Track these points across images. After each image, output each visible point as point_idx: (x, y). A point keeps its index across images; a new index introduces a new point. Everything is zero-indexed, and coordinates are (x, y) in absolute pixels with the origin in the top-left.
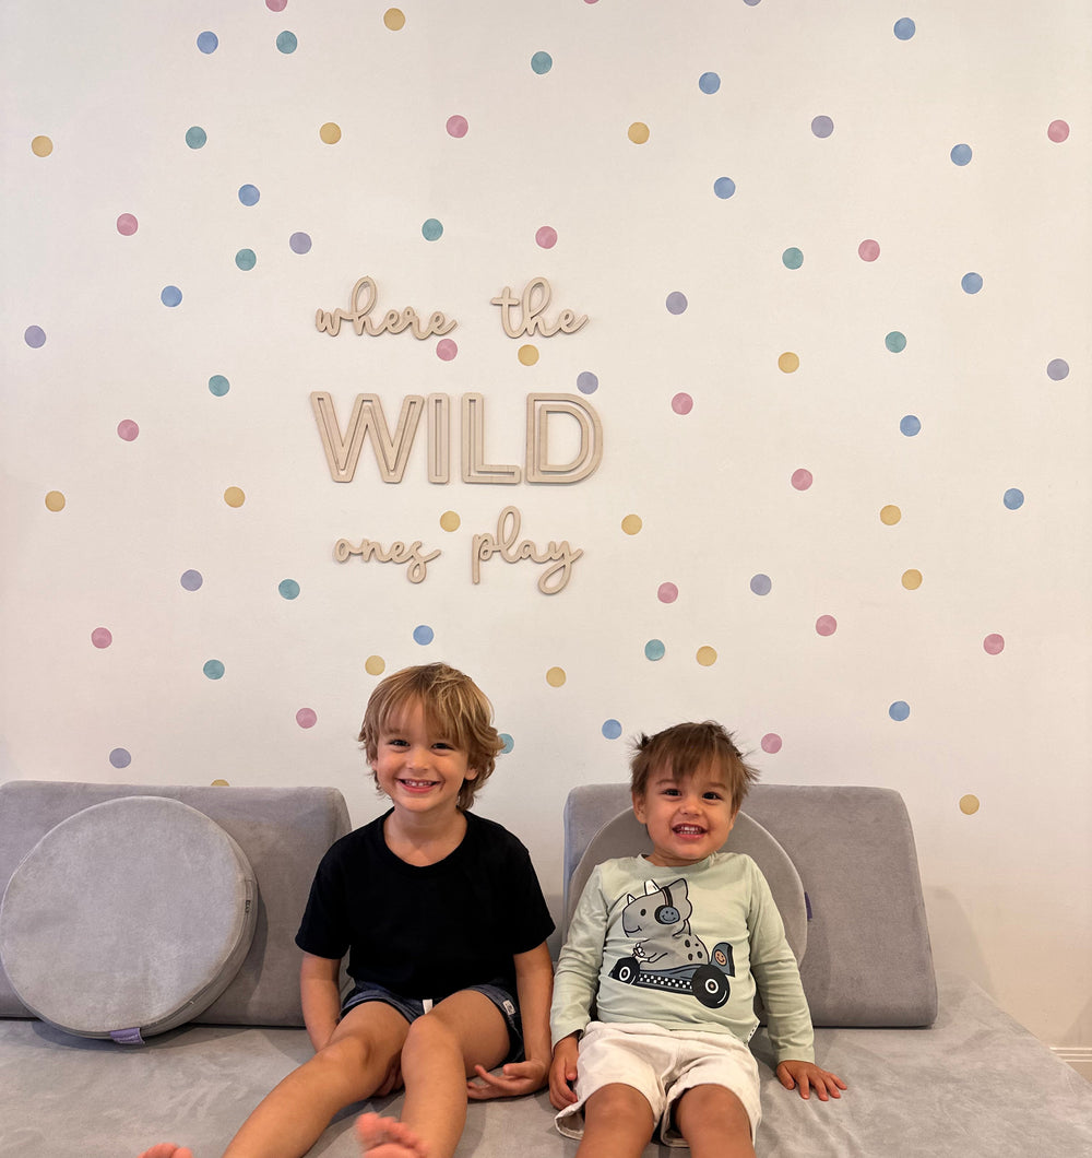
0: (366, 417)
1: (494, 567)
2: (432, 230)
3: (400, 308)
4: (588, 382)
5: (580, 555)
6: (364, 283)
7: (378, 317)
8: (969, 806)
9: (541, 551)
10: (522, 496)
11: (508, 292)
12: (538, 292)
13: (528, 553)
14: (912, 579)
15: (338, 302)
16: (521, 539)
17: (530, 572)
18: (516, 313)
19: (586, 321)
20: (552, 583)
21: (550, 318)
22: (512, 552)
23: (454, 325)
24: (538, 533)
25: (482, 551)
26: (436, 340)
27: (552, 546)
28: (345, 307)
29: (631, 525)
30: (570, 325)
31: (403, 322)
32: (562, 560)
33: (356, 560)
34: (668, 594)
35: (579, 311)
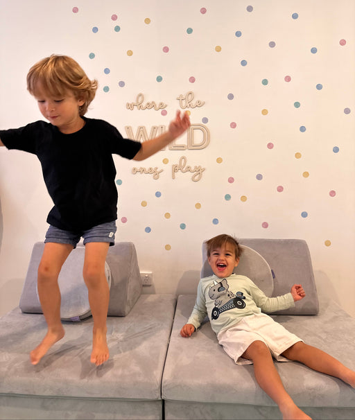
0: (141, 133)
1: (179, 174)
2: (159, 79)
3: (150, 101)
4: (205, 120)
5: (204, 170)
6: (140, 95)
7: (144, 104)
8: (328, 243)
9: (193, 169)
10: (186, 153)
11: (181, 96)
12: (190, 95)
13: (189, 169)
14: (306, 174)
15: (132, 100)
16: (186, 166)
17: (189, 175)
18: (184, 102)
19: (204, 103)
20: (196, 178)
21: (194, 103)
22: (184, 169)
23: (166, 106)
24: (192, 163)
25: (175, 169)
26: (161, 110)
27: (196, 167)
28: (135, 102)
29: (219, 160)
30: (200, 105)
31: (151, 106)
32: (199, 171)
33: (138, 173)
34: (231, 180)
35: (202, 100)
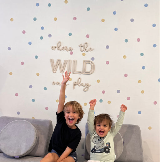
0: (58, 63)
1: (77, 87)
2: (70, 34)
3: (64, 46)
4: (93, 59)
5: (90, 85)
6: (59, 42)
7: (61, 48)
8: (150, 128)
9: (84, 85)
10: (82, 76)
11: (81, 44)
12: (86, 45)
13: (82, 85)
14: (143, 92)
15: (55, 45)
16: (81, 82)
17: (82, 88)
18: (82, 48)
19: (93, 49)
20: (86, 90)
21: (88, 49)
22: (80, 84)
23: (73, 49)
24: (84, 82)
25: (75, 84)
26: (70, 51)
27: (86, 84)
29: (98, 81)
30: (91, 50)
31: (65, 49)
32: (87, 86)
33: (56, 85)
34: (104, 92)
35: (92, 48)
